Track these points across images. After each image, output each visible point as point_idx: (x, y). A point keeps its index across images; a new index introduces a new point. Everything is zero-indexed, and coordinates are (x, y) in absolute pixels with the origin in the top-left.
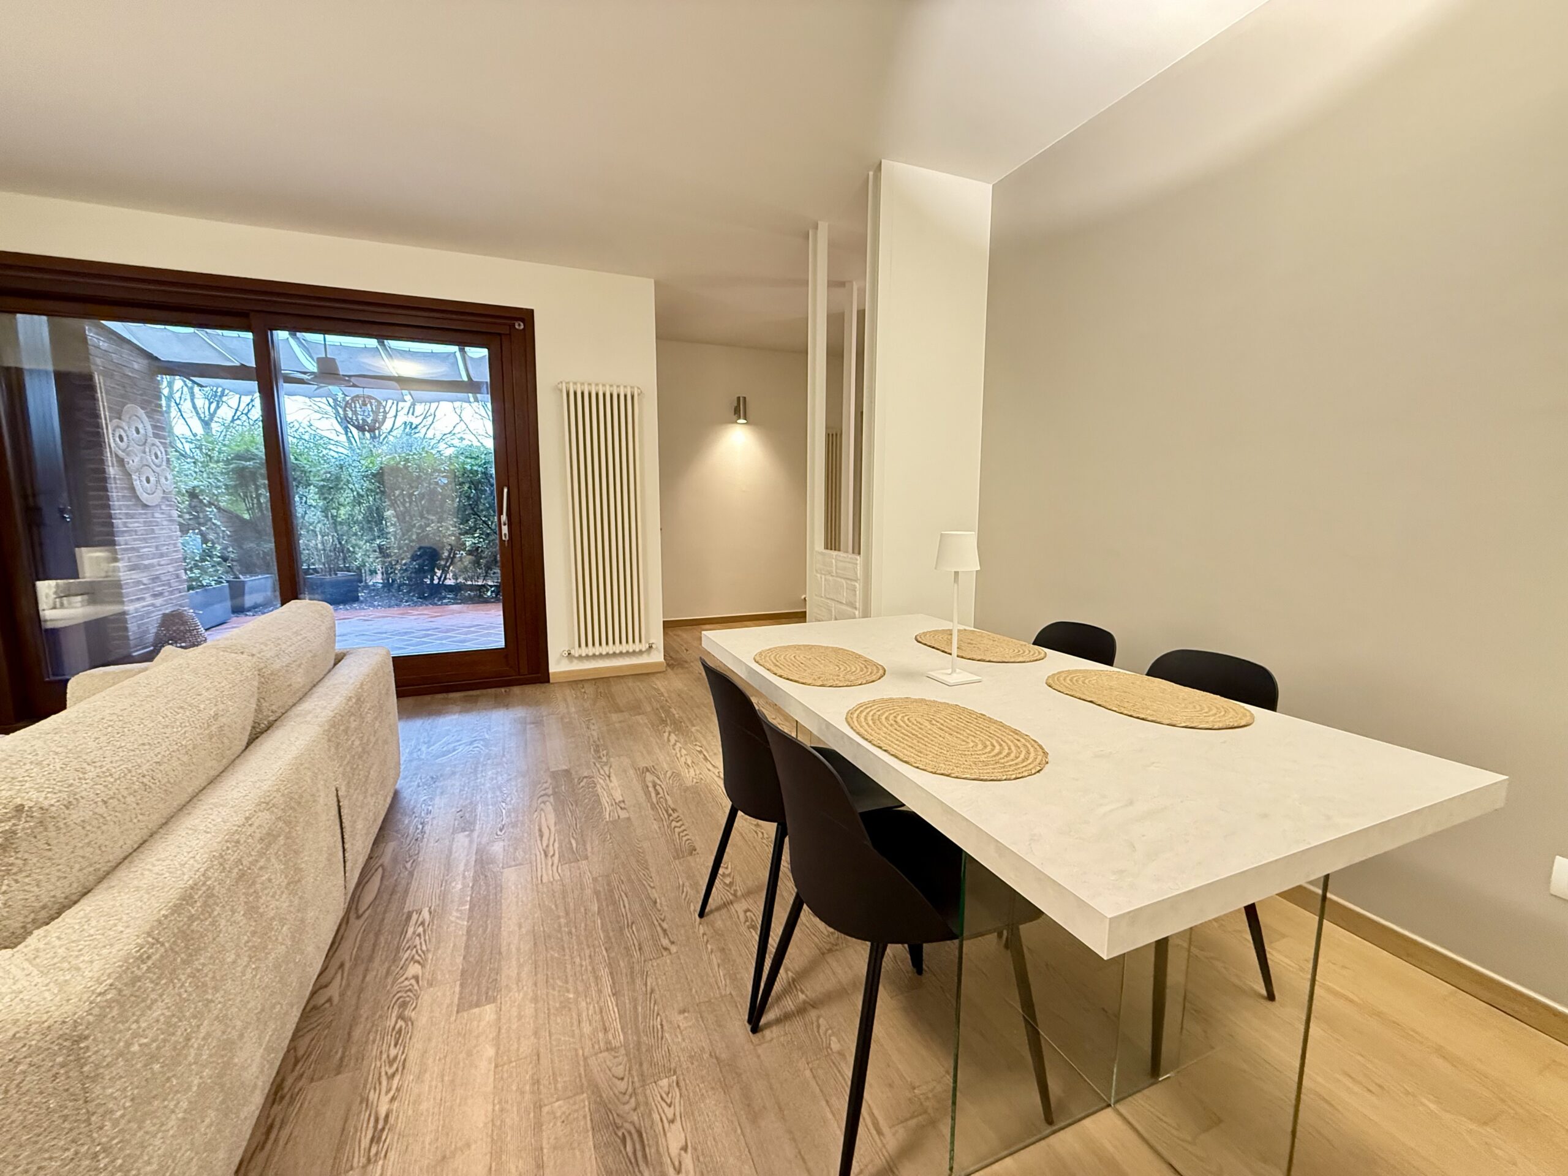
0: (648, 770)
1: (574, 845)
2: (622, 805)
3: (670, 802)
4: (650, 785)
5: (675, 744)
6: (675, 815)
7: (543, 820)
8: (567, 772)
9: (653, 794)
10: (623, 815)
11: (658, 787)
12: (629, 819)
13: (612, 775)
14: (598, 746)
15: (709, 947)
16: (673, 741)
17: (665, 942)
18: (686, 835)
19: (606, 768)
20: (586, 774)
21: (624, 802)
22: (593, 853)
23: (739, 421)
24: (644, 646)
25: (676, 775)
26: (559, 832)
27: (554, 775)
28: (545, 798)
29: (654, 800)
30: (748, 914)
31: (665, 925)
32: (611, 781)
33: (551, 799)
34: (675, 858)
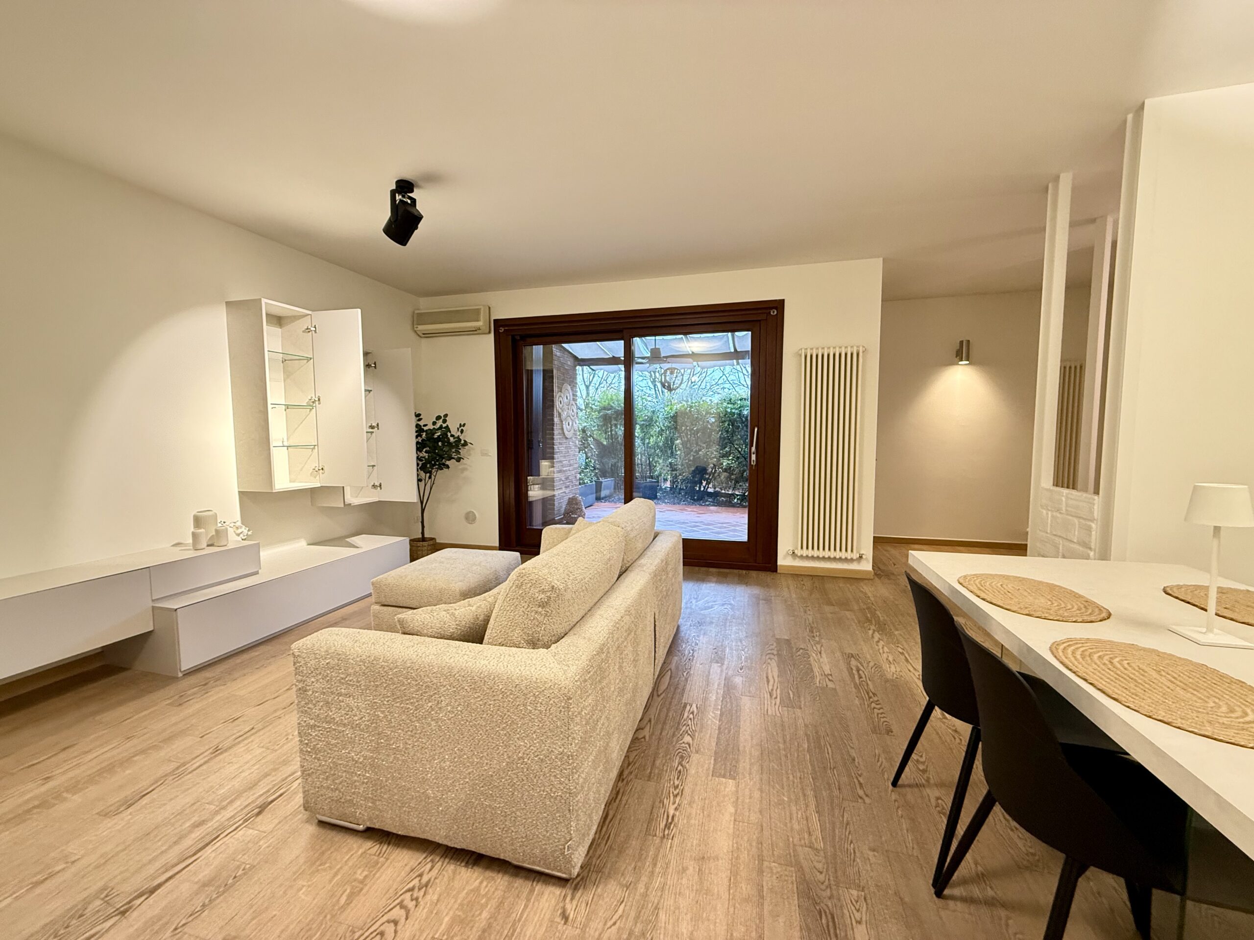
0: (852, 656)
1: (792, 696)
2: (830, 677)
3: (871, 686)
4: (854, 668)
5: (878, 642)
6: (876, 699)
7: (770, 671)
8: (788, 642)
9: (856, 677)
10: (831, 685)
11: (861, 672)
12: (835, 689)
13: (822, 652)
14: (812, 627)
15: (900, 813)
16: (876, 639)
17: (861, 793)
18: (884, 717)
19: (819, 646)
20: (802, 646)
21: (831, 675)
22: (805, 705)
23: (960, 363)
24: (855, 556)
25: (877, 666)
26: (780, 682)
27: (778, 641)
28: (772, 656)
29: (858, 682)
30: (940, 801)
31: (861, 779)
32: (821, 657)
33: (776, 658)
34: (874, 731)
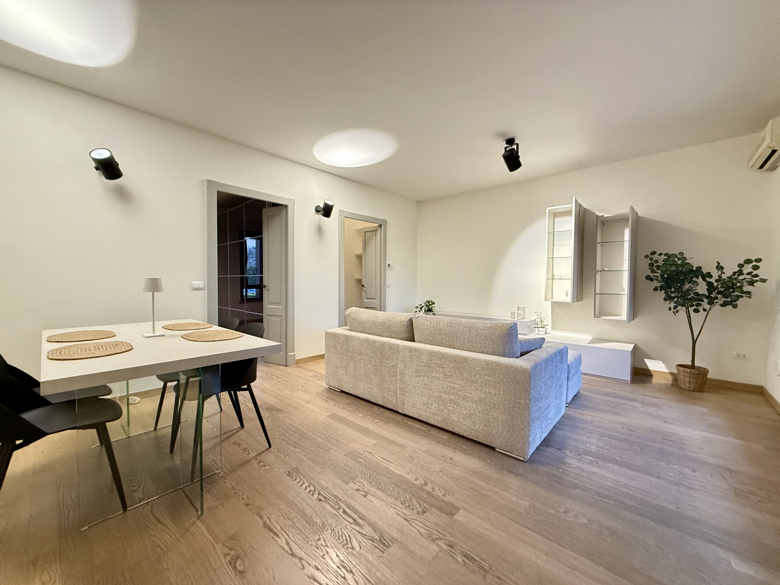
1: (359, 459)
6: (316, 496)
12: (347, 483)
17: (282, 437)
18: (299, 482)
33: (418, 484)
34: (296, 468)
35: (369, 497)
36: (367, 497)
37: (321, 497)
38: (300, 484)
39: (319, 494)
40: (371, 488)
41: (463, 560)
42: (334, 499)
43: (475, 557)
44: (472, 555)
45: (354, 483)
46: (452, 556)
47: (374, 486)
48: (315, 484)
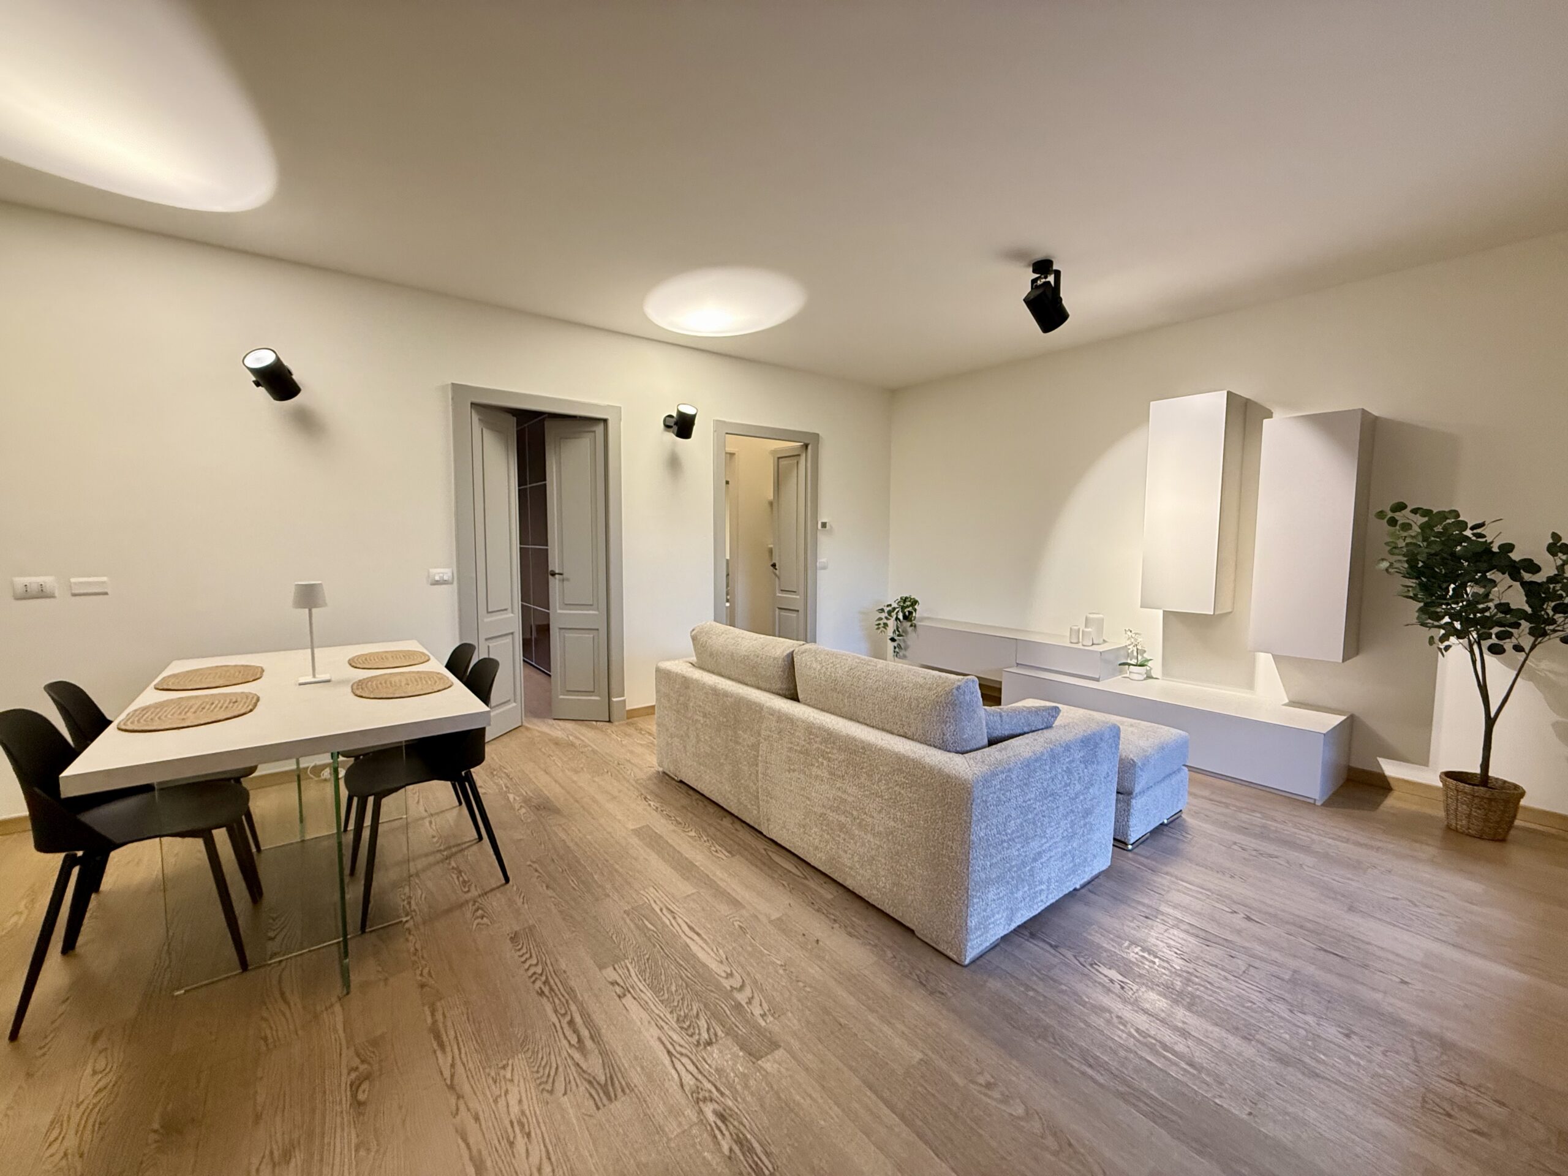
1: (647, 923)
2: (618, 990)
3: (549, 1008)
6: (539, 984)
10: (610, 974)
12: (601, 967)
22: (623, 919)
26: (675, 936)
28: (733, 984)
33: (726, 986)
34: (531, 928)
35: (628, 1000)
36: (624, 1001)
37: (546, 990)
38: (523, 959)
39: (546, 982)
40: (639, 983)
41: (731, 1150)
42: (566, 995)
43: (756, 1145)
44: (753, 1141)
45: (615, 969)
46: (715, 1137)
47: (645, 980)
48: (548, 962)
